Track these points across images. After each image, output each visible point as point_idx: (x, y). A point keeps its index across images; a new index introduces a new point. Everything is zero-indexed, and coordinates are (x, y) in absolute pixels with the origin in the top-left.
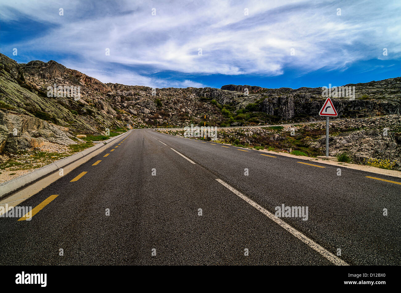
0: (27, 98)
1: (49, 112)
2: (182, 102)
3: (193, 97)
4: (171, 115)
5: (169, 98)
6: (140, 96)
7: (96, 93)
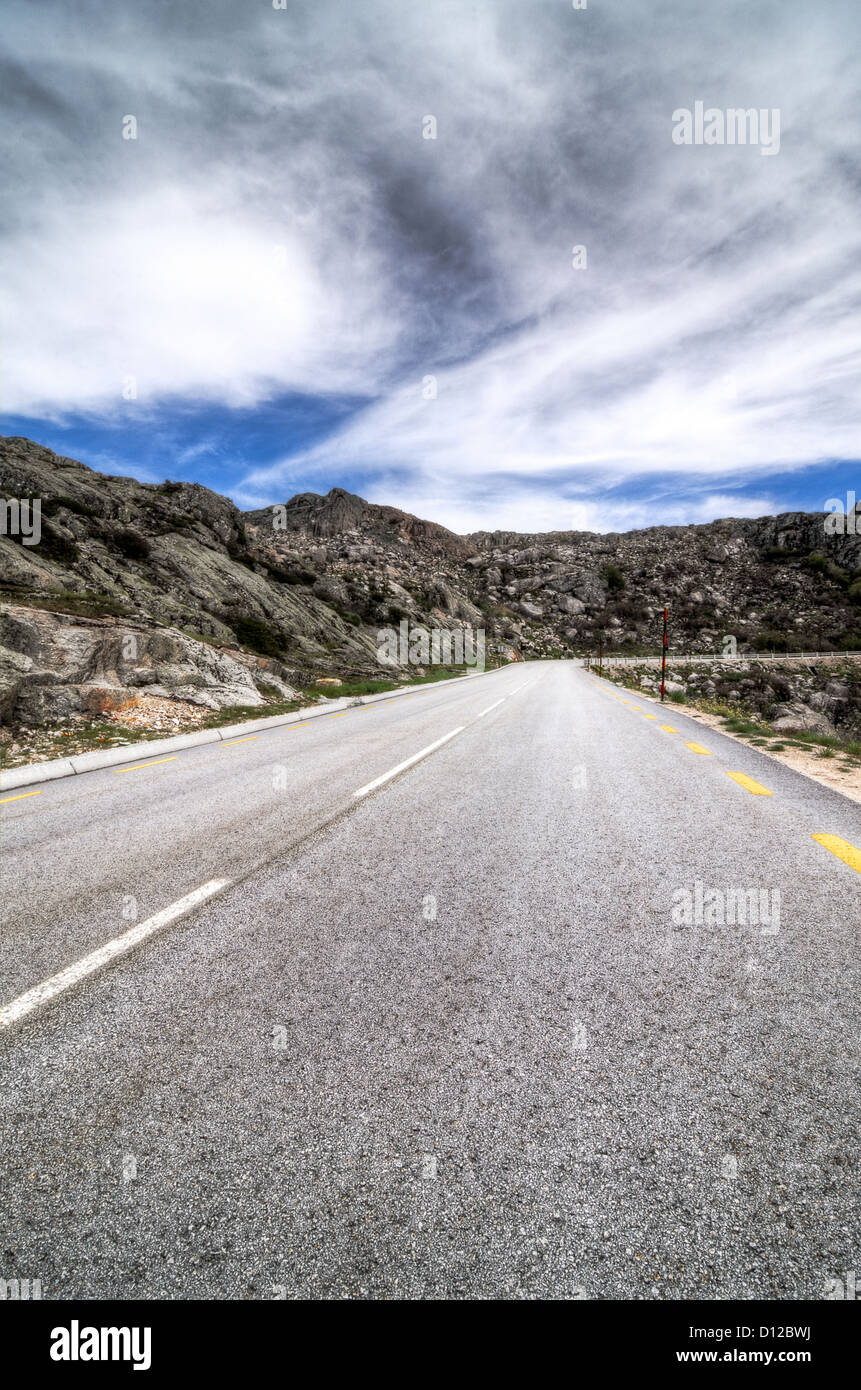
0: (235, 587)
1: (282, 619)
2: (693, 571)
3: (736, 550)
4: (652, 616)
5: (650, 558)
6: (559, 561)
7: (437, 563)
